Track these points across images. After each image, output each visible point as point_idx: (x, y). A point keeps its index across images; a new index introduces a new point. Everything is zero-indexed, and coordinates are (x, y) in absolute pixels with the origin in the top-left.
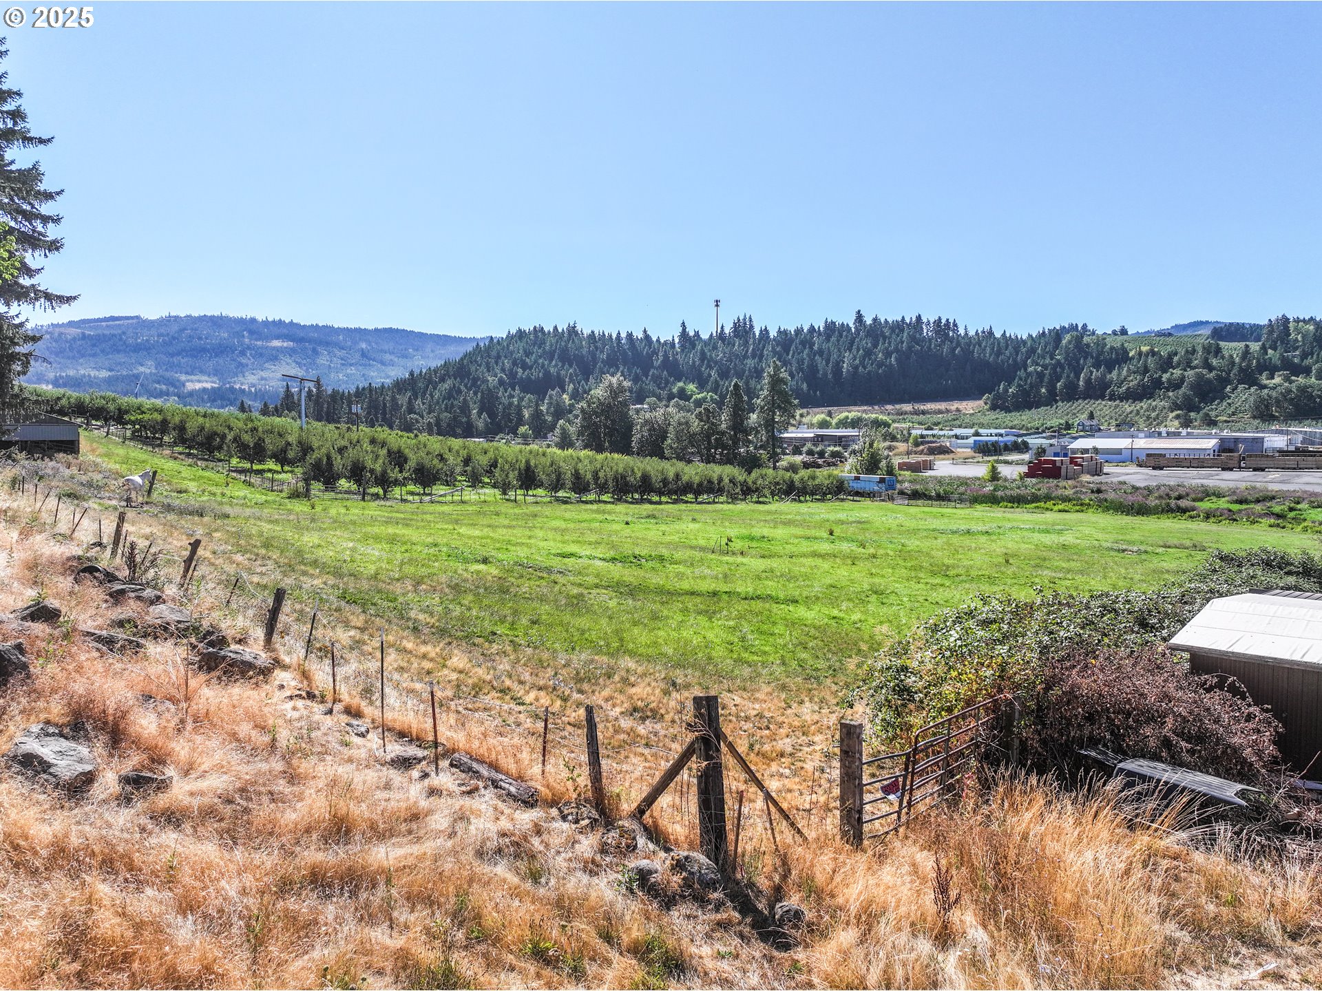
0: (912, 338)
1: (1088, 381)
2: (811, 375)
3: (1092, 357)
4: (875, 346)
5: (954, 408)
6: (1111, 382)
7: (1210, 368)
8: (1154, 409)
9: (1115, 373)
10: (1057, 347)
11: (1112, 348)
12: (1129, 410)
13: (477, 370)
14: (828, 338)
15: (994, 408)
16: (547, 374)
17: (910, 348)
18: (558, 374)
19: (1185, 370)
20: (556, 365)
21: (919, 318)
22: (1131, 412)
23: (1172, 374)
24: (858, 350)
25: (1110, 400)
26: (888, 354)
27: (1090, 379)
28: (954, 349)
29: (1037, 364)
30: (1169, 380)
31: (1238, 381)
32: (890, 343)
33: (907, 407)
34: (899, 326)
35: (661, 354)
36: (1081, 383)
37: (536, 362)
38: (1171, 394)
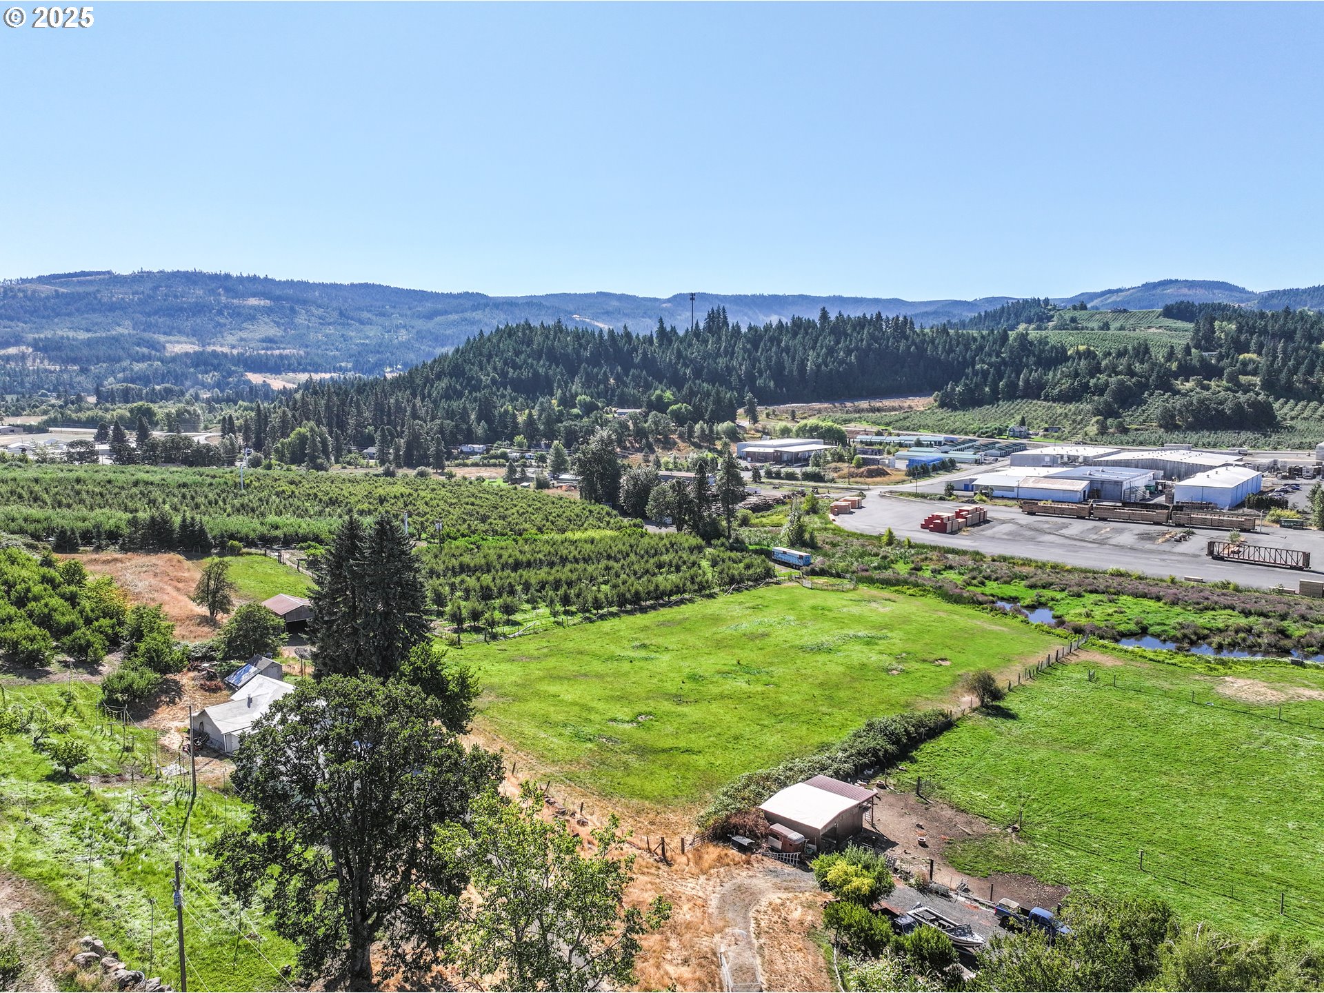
0: (873, 338)
1: (1027, 381)
2: (778, 372)
3: (1034, 356)
4: (838, 342)
5: (906, 405)
6: (1047, 382)
7: (1132, 373)
8: (1080, 413)
9: (1051, 373)
10: (1002, 345)
11: (1053, 347)
12: (1059, 411)
13: (471, 370)
14: (795, 335)
15: (942, 406)
16: (536, 374)
17: (869, 345)
18: (547, 374)
19: (1111, 377)
20: (544, 366)
21: (879, 315)
22: (1060, 415)
23: (1099, 379)
24: (822, 347)
25: (1045, 400)
26: (849, 352)
28: (909, 347)
29: (984, 362)
30: (1095, 385)
31: (1156, 386)
32: (851, 341)
33: (864, 404)
34: (861, 323)
35: (640, 351)
36: (1021, 383)
37: (525, 362)
38: (1096, 398)
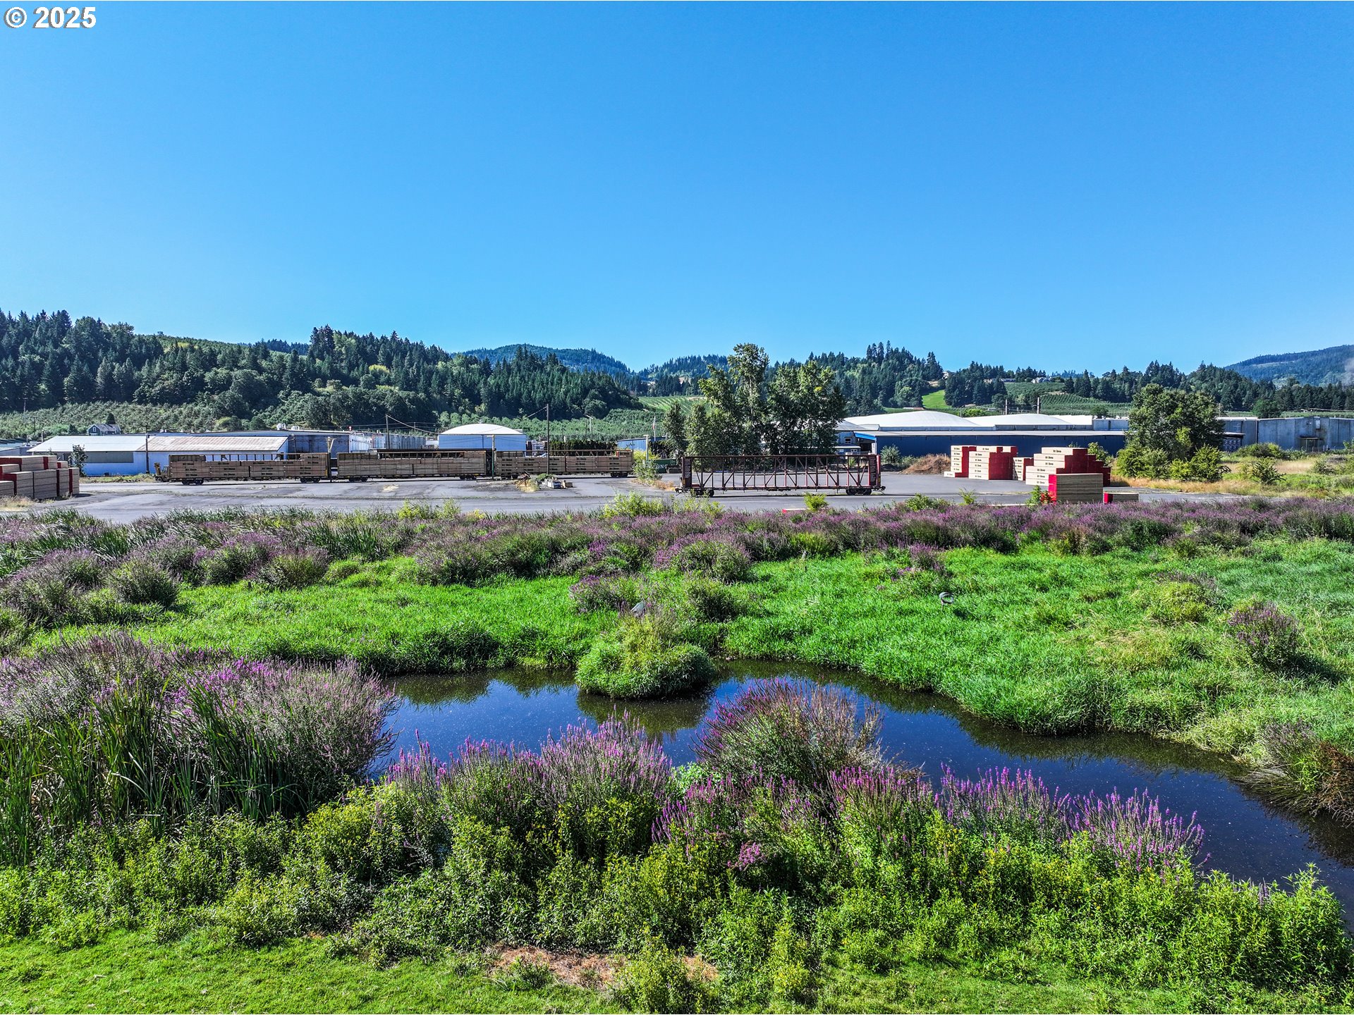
1: (108, 377)
3: (114, 349)
6: (140, 380)
7: (261, 371)
8: (197, 415)
9: (145, 369)
10: (61, 333)
11: (141, 339)
12: (164, 415)
19: (232, 370)
22: (168, 418)
23: (216, 373)
25: (140, 403)
27: (111, 374)
29: (34, 352)
30: (213, 380)
31: (291, 386)
36: (99, 380)
38: (216, 397)
